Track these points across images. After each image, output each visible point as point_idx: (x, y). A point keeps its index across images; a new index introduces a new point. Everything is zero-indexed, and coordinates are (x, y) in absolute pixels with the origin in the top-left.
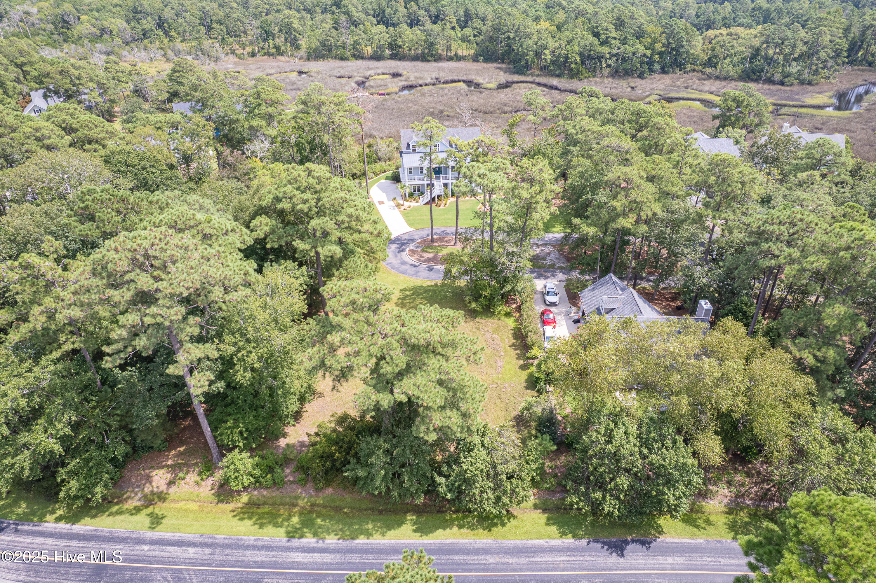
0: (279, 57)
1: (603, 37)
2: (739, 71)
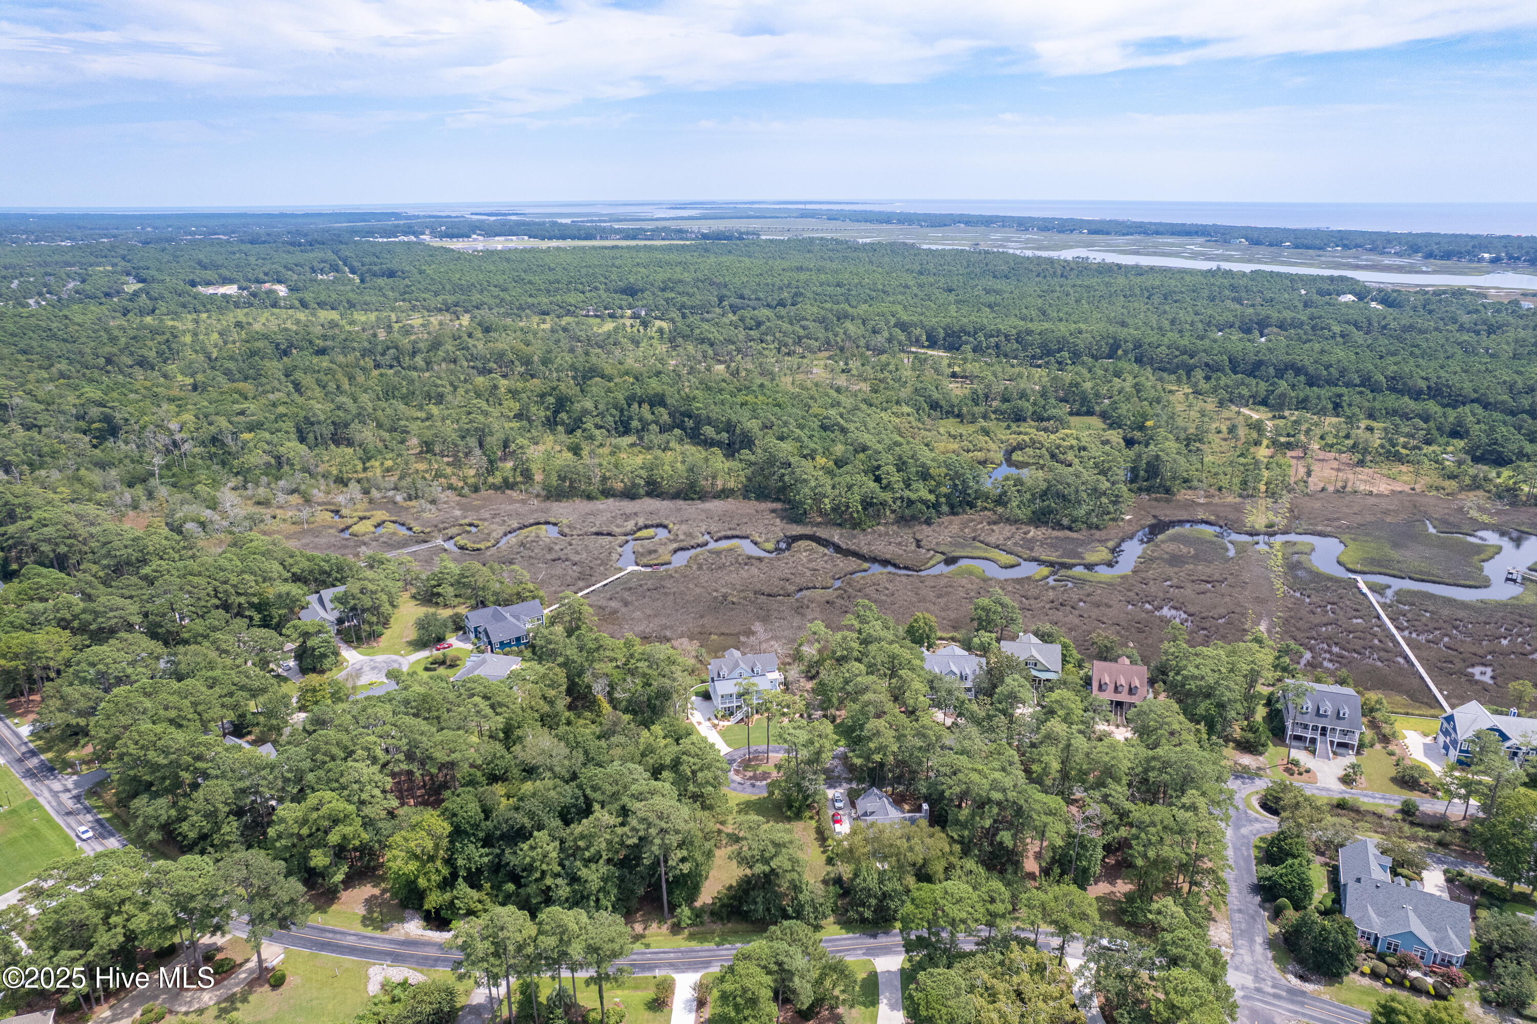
0: (508, 492)
1: (884, 482)
2: (1029, 513)
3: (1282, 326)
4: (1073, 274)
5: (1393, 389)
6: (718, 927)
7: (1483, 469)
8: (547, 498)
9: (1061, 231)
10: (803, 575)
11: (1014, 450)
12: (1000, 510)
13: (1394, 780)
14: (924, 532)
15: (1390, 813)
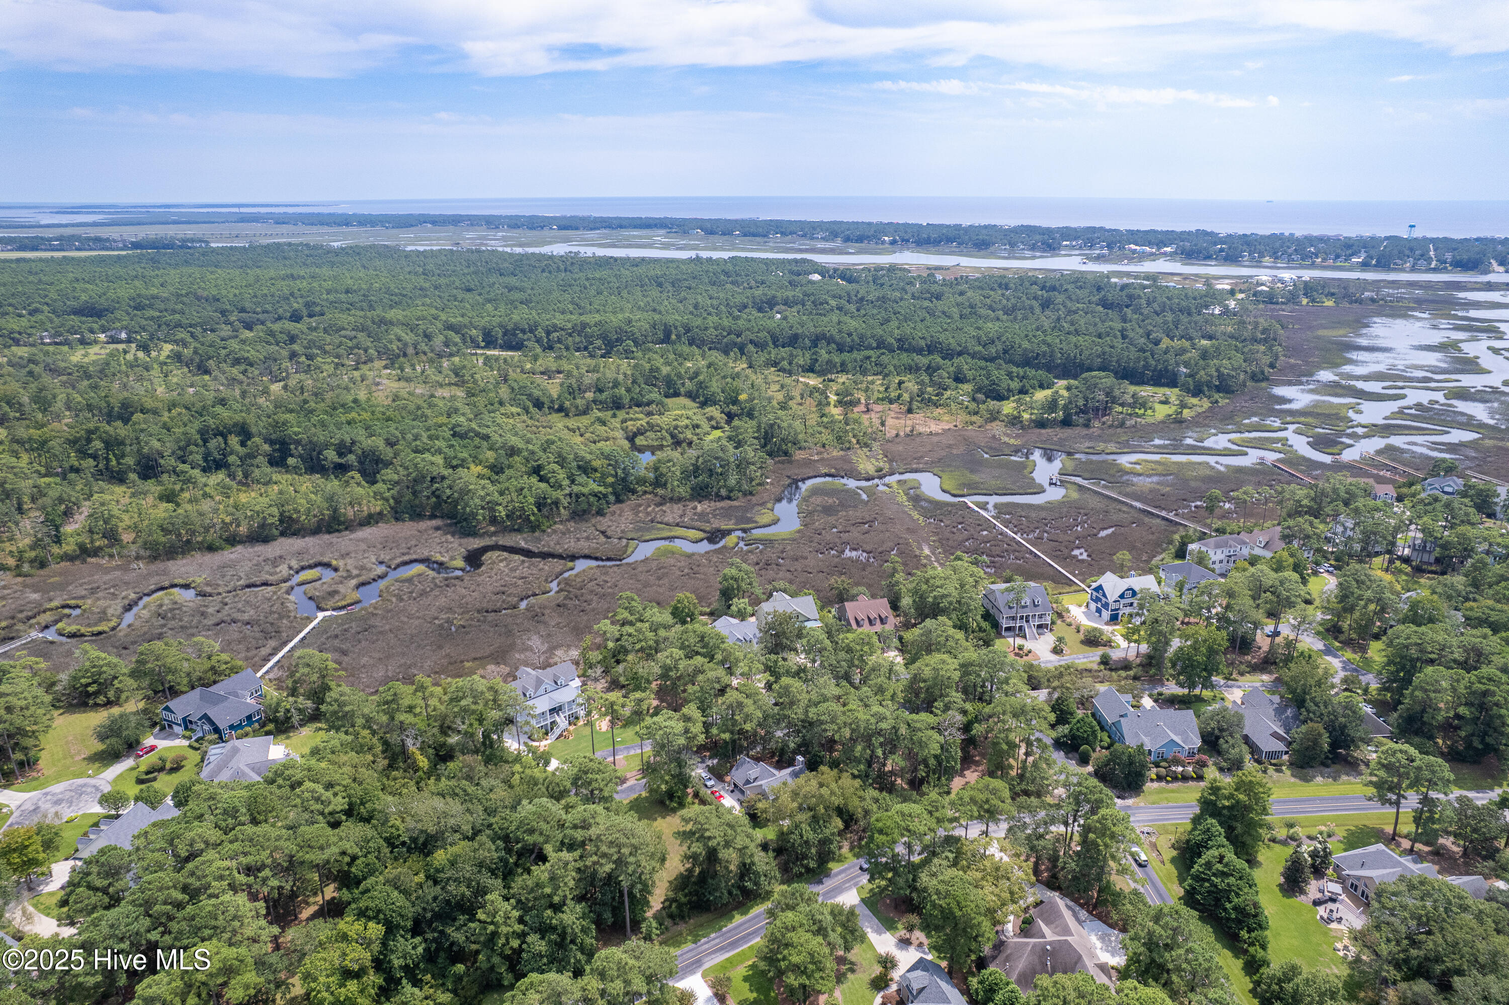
0: (94, 560)
2: (689, 490)
3: (786, 303)
4: (576, 269)
5: (900, 348)
6: (682, 927)
7: (993, 404)
8: (154, 558)
9: (532, 228)
10: (515, 585)
11: (635, 435)
12: (660, 491)
13: (1082, 642)
14: (604, 522)
15: (1095, 667)
